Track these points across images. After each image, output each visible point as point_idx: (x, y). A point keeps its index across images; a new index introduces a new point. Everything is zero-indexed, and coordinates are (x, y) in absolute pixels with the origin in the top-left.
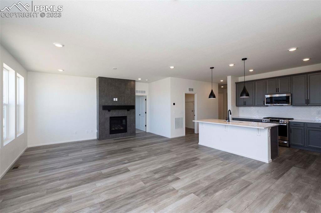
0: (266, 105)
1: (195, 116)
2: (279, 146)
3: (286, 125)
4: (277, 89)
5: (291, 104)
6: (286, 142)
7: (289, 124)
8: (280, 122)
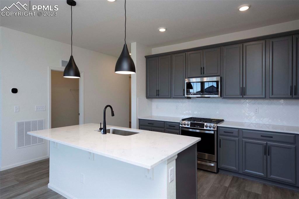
0: (186, 96)
1: (80, 116)
2: (198, 169)
3: (213, 132)
4: (201, 68)
5: (221, 96)
6: (213, 165)
7: (217, 131)
8: (205, 128)
